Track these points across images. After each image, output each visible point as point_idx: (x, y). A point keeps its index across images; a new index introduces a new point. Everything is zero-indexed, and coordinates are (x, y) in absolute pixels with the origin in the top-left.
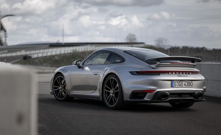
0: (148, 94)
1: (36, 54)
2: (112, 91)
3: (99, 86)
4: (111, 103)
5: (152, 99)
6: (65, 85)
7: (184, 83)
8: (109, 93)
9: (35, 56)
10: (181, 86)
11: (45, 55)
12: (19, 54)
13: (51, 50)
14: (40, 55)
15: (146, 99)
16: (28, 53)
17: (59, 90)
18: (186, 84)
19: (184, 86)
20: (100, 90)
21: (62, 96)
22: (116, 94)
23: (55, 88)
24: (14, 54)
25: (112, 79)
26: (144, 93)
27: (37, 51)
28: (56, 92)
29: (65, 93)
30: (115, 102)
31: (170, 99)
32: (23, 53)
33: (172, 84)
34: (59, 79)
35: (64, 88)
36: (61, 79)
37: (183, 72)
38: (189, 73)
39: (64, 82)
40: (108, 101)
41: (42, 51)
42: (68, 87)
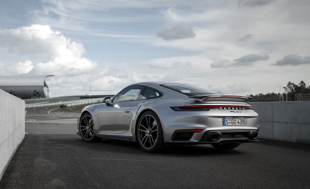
0: (195, 134)
1: (70, 104)
2: (148, 131)
3: (132, 125)
4: (148, 144)
5: (201, 140)
6: (93, 125)
7: (237, 120)
8: (144, 134)
9: (69, 105)
10: (233, 124)
11: (77, 104)
12: (57, 104)
13: (81, 101)
14: (73, 105)
15: (192, 140)
16: (64, 103)
17: (86, 130)
18: (240, 121)
19: (237, 124)
20: (132, 129)
21: (90, 137)
22: (154, 135)
23: (82, 128)
24: (54, 104)
25: (148, 117)
26: (190, 133)
27: (71, 102)
28: (83, 132)
29: (92, 133)
30: (153, 144)
31: (221, 140)
32: (61, 103)
33: (224, 122)
34: (86, 119)
35: (92, 127)
36: (89, 118)
37: (235, 107)
38: (241, 108)
39: (92, 122)
40: (143, 143)
41: (74, 101)
42: (96, 127)
